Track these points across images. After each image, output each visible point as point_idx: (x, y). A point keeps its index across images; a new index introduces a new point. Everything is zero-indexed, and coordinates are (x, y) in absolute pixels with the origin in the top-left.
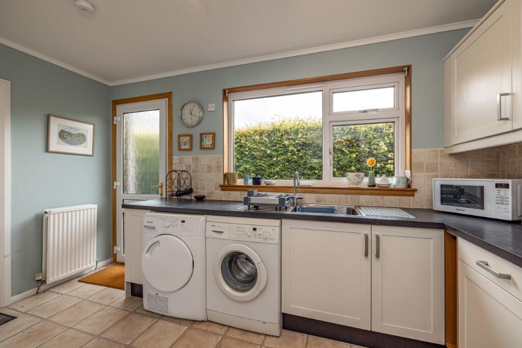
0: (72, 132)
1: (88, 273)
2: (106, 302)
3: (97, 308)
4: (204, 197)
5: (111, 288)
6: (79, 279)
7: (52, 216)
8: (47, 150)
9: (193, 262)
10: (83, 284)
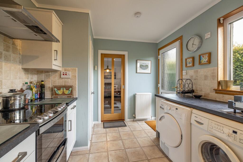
0: (144, 65)
1: (149, 120)
2: (149, 135)
3: (145, 135)
4: (201, 96)
5: (153, 130)
6: (145, 121)
7: (137, 95)
8: (136, 72)
9: (182, 135)
10: (146, 123)
